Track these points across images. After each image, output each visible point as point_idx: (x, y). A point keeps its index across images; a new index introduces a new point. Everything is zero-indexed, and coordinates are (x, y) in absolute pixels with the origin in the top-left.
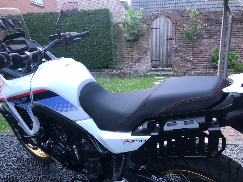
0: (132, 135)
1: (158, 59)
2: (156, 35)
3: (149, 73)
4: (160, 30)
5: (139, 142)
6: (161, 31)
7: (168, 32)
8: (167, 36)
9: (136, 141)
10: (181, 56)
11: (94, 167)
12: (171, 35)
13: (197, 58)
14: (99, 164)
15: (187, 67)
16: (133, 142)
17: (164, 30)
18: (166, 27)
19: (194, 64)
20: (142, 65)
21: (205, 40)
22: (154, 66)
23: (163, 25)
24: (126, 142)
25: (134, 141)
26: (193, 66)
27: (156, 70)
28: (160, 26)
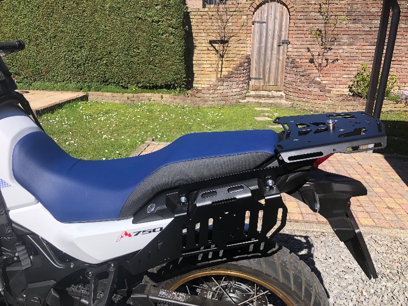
0: (134, 222)
1: (261, 77)
2: (261, 34)
3: (245, 101)
4: (267, 26)
5: (150, 232)
6: (269, 27)
7: (281, 30)
8: (280, 37)
9: (144, 231)
10: (302, 74)
11: (41, 301)
12: (285, 35)
13: (328, 78)
14: (53, 293)
15: (310, 93)
16: (136, 235)
17: (274, 26)
18: (278, 21)
19: (323, 89)
20: (235, 86)
21: (344, 47)
22: (254, 89)
23: (273, 18)
24: (122, 237)
25: (139, 232)
26: (321, 91)
27: (257, 95)
28: (267, 19)
